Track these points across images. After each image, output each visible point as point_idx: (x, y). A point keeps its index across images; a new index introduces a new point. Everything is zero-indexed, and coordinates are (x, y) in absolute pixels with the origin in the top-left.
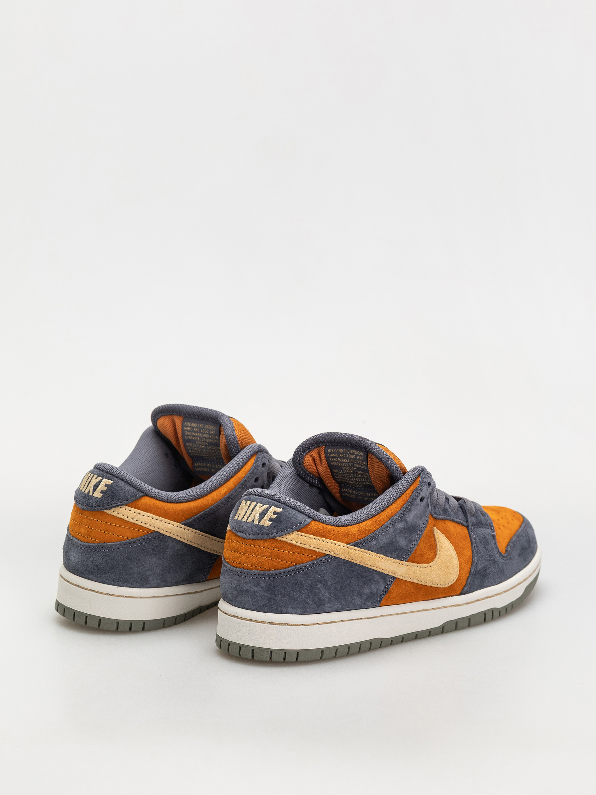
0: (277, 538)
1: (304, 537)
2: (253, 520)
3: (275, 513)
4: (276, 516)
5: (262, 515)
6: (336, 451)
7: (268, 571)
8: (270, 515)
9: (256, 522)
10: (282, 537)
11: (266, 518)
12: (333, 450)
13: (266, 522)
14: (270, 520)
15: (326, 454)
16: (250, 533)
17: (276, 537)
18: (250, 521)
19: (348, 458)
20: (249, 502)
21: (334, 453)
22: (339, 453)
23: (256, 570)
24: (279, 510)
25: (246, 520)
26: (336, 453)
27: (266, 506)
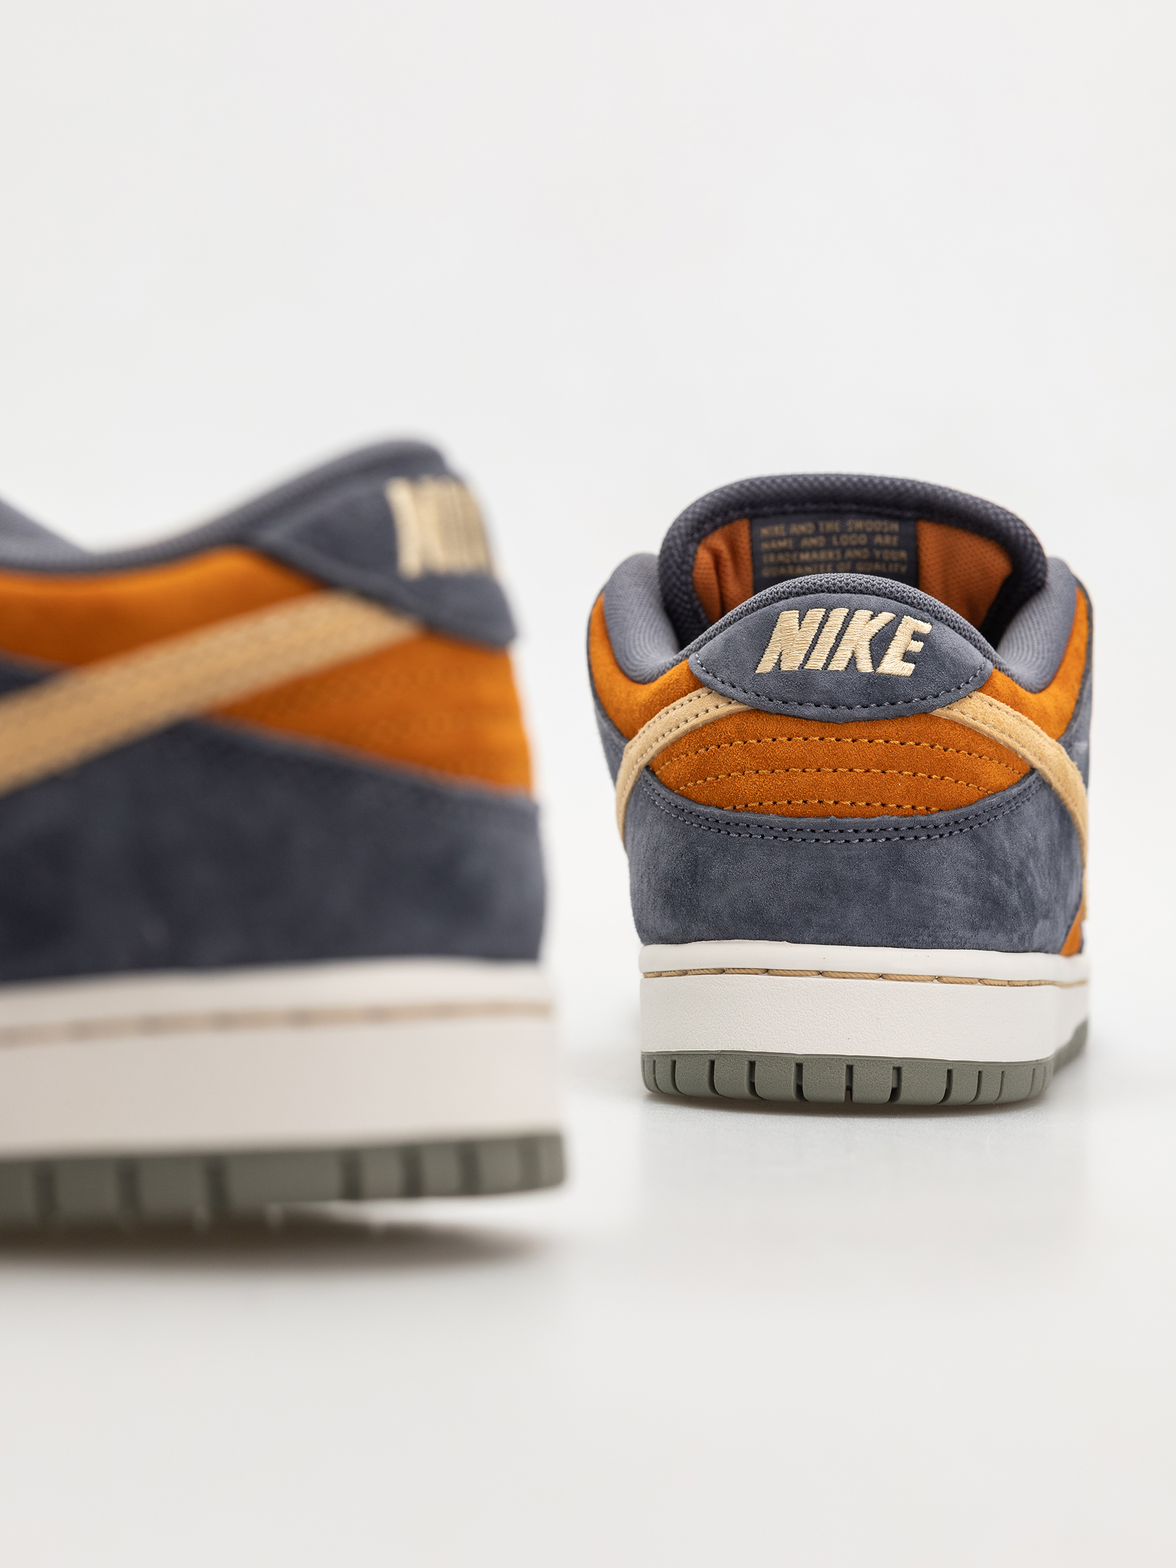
0: (938, 712)
1: (993, 708)
2: (853, 661)
3: (916, 636)
4: (921, 644)
5: (880, 644)
6: (787, 529)
7: (921, 813)
8: (902, 641)
9: (865, 665)
10: (948, 708)
11: (895, 650)
12: (778, 529)
13: (894, 665)
14: (907, 657)
15: (754, 541)
16: (850, 701)
17: (934, 708)
18: (839, 664)
19: (834, 548)
20: (819, 613)
21: (781, 538)
22: (798, 538)
23: (886, 817)
24: (926, 628)
25: (821, 665)
26: (788, 537)
27: (886, 617)
